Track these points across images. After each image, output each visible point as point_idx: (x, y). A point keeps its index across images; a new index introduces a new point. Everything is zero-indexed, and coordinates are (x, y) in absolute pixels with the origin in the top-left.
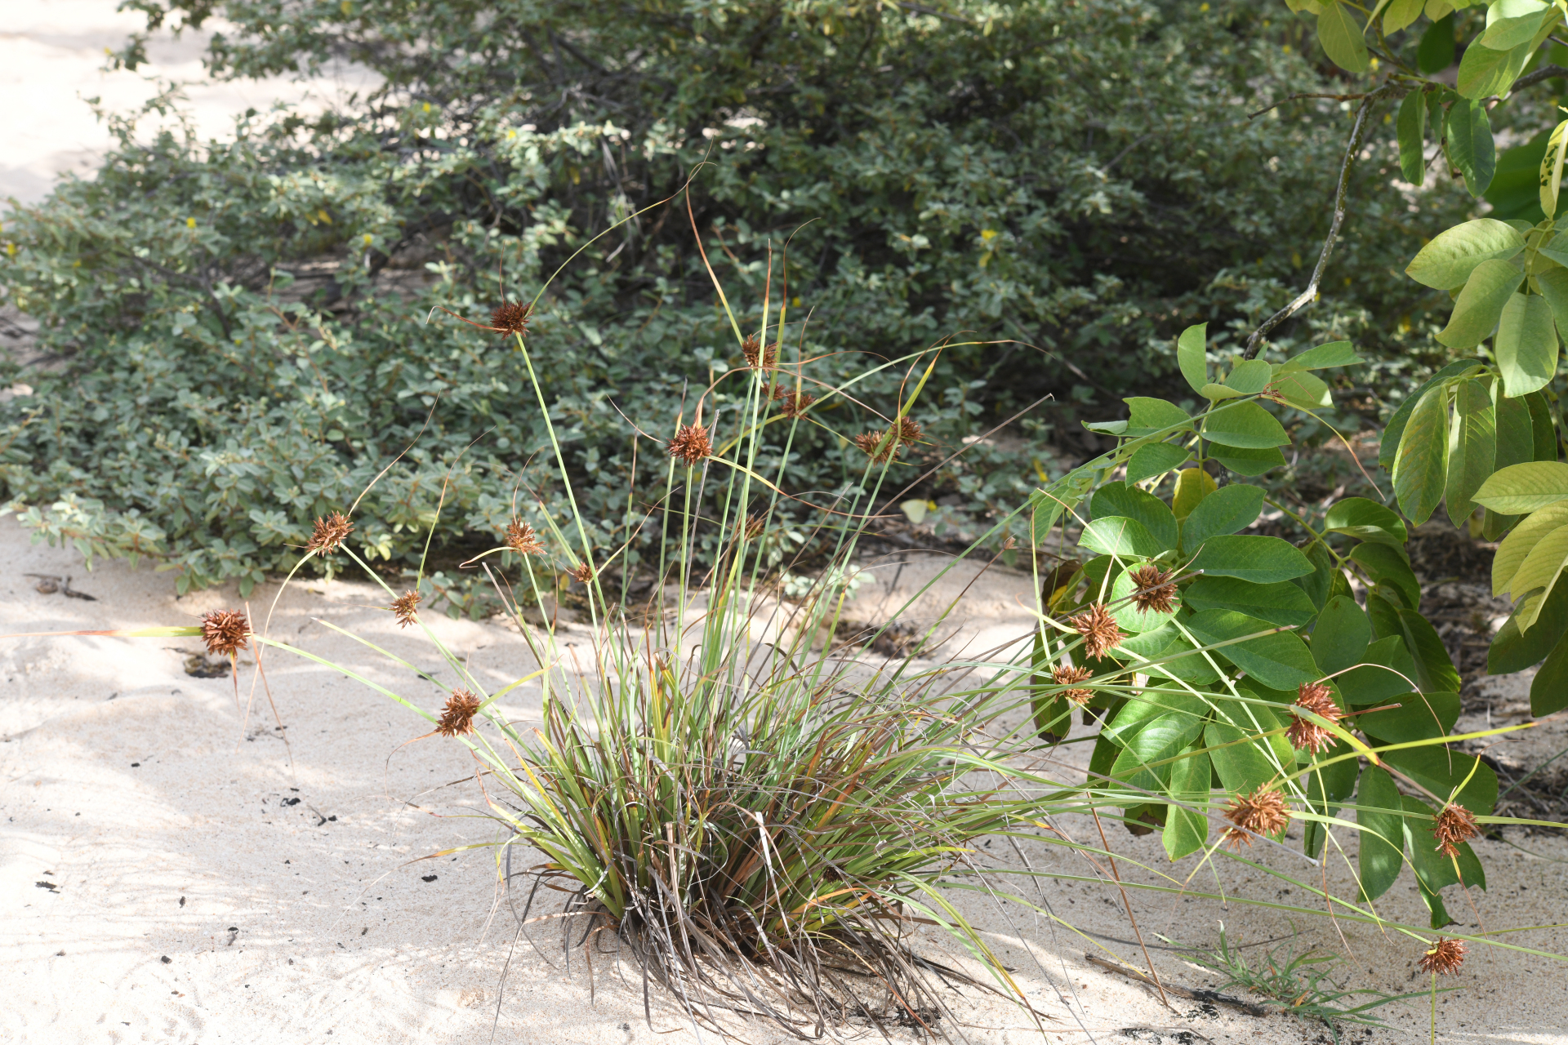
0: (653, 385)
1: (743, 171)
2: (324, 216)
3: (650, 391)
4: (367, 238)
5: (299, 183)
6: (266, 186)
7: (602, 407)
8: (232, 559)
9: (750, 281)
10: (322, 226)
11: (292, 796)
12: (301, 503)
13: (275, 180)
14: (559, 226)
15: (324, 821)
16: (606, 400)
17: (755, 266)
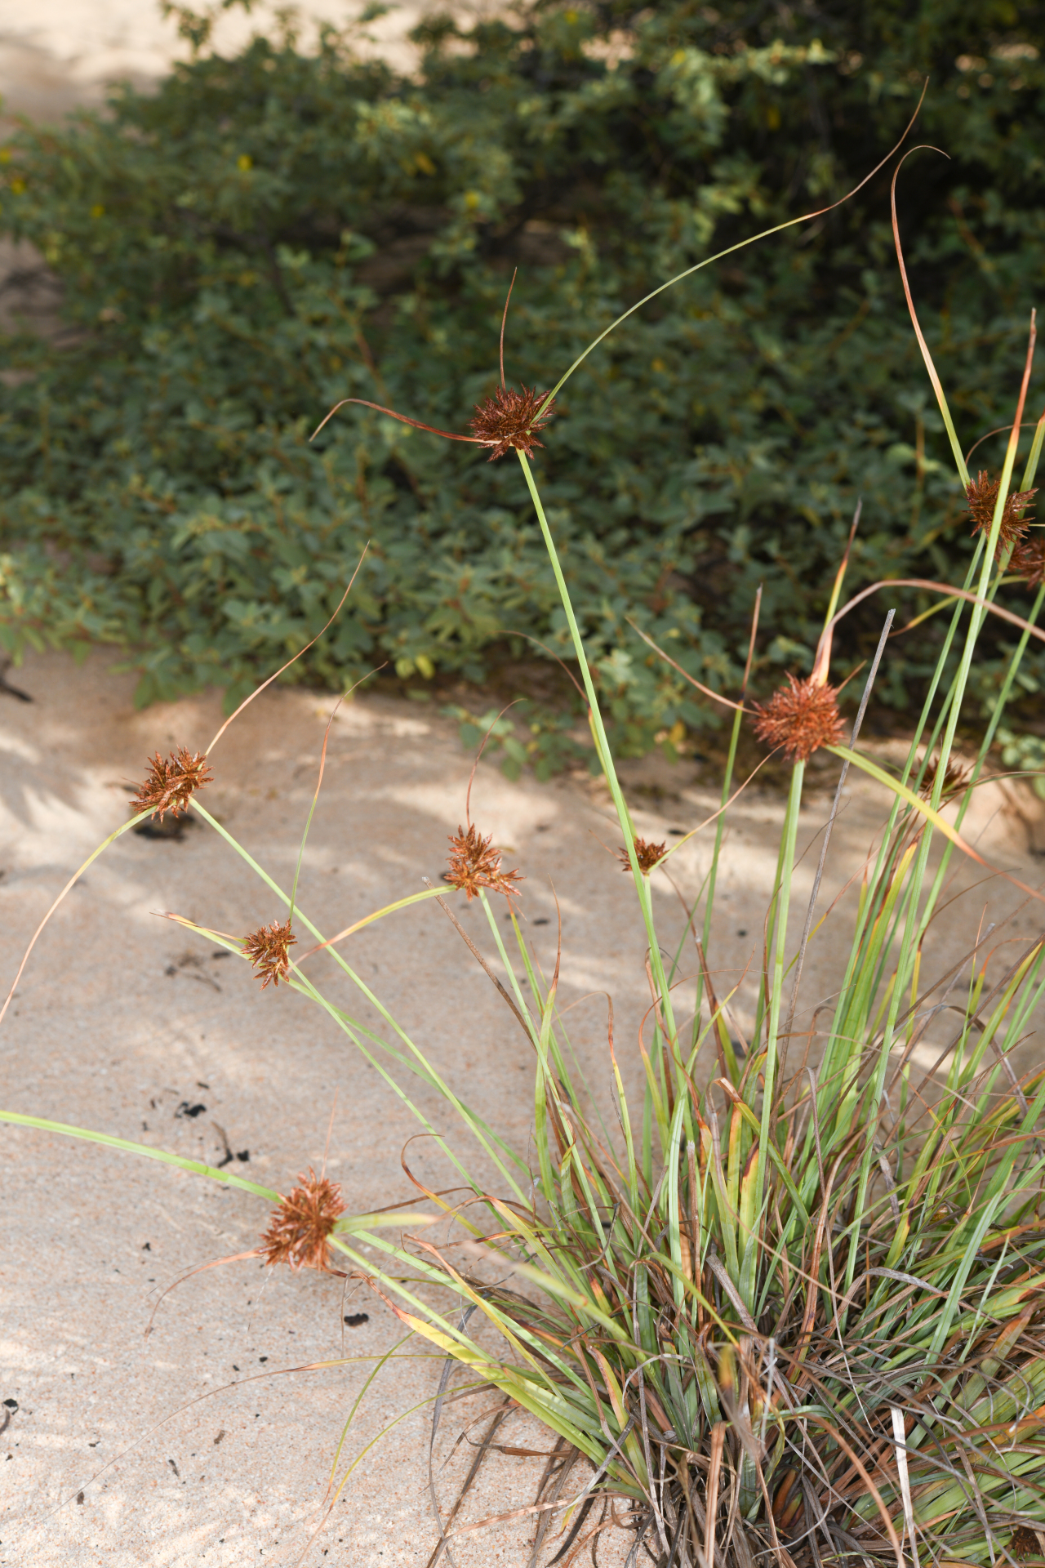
0: (845, 428)
1: (1002, 124)
2: (423, 163)
3: (840, 437)
4: (474, 198)
5: (395, 115)
6: (353, 118)
7: (761, 462)
8: (208, 664)
9: (995, 282)
10: (420, 175)
11: (197, 1097)
12: (310, 593)
13: (363, 109)
14: (747, 187)
15: (229, 1158)
16: (772, 456)
17: (1007, 261)
